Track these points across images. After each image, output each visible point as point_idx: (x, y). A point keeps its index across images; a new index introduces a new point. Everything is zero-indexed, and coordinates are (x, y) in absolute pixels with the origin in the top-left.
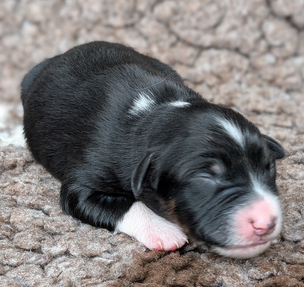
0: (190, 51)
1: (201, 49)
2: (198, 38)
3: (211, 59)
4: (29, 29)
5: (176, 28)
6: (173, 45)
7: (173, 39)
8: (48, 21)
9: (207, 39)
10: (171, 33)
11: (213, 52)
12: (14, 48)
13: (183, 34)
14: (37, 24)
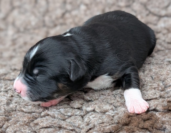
0: (155, 18)
1: (160, 17)
2: (159, 12)
3: (165, 22)
4: (83, 7)
5: (149, 7)
6: (147, 15)
7: (147, 12)
8: (91, 4)
9: (163, 13)
10: (147, 9)
11: (166, 19)
12: (76, 16)
13: (152, 10)
14: (86, 5)
